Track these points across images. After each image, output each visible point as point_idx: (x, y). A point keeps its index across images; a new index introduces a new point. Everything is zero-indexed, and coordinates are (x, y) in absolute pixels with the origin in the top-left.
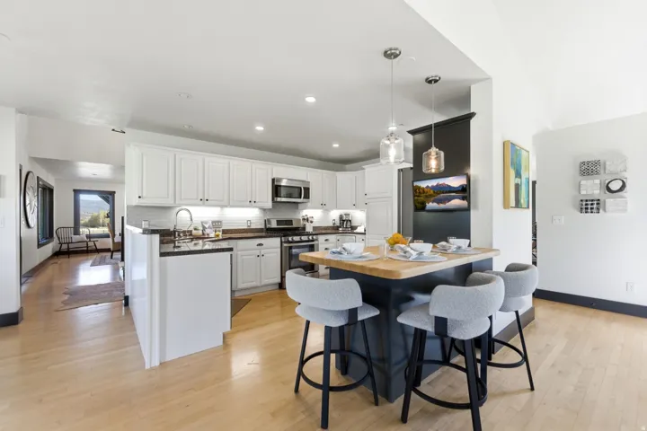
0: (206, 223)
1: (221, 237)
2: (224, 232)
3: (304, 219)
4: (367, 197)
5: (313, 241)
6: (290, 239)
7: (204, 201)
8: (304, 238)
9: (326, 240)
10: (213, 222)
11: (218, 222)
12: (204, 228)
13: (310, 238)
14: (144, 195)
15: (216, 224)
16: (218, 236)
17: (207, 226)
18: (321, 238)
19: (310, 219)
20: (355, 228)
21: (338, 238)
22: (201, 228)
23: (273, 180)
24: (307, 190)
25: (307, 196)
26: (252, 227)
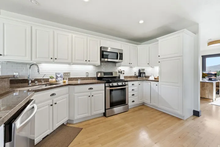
0: (59, 74)
1: (67, 83)
2: (70, 79)
3: (119, 72)
4: (160, 58)
5: (125, 85)
6: (111, 84)
7: (54, 60)
8: (120, 84)
9: (133, 85)
10: (64, 73)
11: (68, 73)
12: (57, 77)
13: (124, 83)
14: (5, 54)
15: (67, 74)
16: (64, 82)
17: (59, 76)
18: (130, 84)
19: (123, 72)
20: (148, 77)
21: (140, 83)
22: (55, 77)
23: (101, 48)
24: (121, 54)
25: (121, 58)
26: (89, 76)
